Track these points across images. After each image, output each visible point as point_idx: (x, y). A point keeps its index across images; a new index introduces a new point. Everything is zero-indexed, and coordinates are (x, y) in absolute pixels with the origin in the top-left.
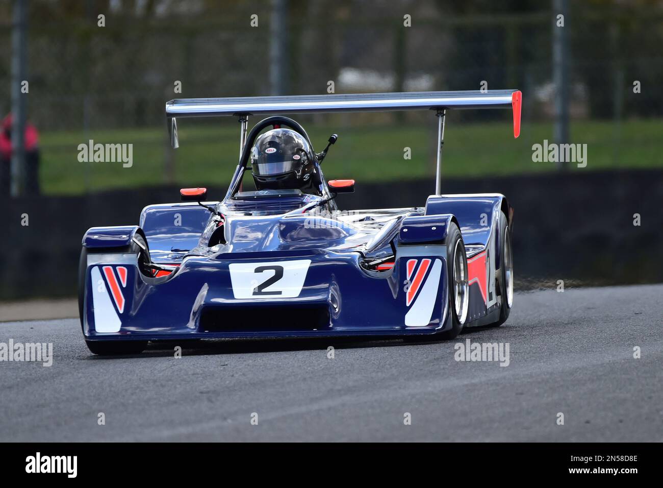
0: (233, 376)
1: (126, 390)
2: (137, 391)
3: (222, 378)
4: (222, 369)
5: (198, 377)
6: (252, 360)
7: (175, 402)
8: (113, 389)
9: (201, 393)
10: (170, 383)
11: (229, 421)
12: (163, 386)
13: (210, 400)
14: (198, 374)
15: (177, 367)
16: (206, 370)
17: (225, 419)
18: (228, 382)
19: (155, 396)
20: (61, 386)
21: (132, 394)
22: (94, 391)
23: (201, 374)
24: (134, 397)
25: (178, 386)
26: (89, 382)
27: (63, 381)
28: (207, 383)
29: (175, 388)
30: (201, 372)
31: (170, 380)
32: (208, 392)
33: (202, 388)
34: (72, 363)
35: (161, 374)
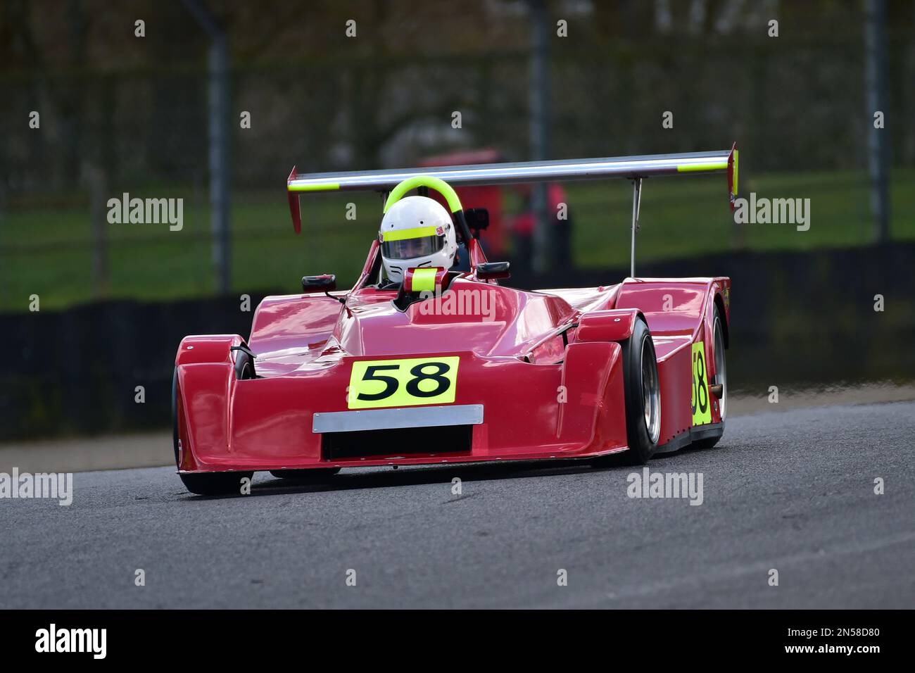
0: (825, 495)
2: (702, 517)
3: (810, 499)
4: (810, 486)
5: (780, 498)
7: (751, 531)
8: (669, 516)
9: (784, 517)
10: (745, 506)
11: (822, 553)
12: (734, 510)
13: (796, 527)
14: (779, 493)
15: (753, 485)
16: (790, 487)
17: (816, 550)
18: (819, 503)
19: (724, 524)
20: (602, 513)
21: (695, 522)
22: (646, 519)
23: (784, 493)
24: (697, 526)
25: (754, 510)
26: (640, 508)
27: (604, 507)
28: (792, 505)
29: (751, 512)
30: (784, 491)
31: (745, 502)
32: (793, 517)
33: (786, 511)
34: (615, 484)
35: (732, 495)
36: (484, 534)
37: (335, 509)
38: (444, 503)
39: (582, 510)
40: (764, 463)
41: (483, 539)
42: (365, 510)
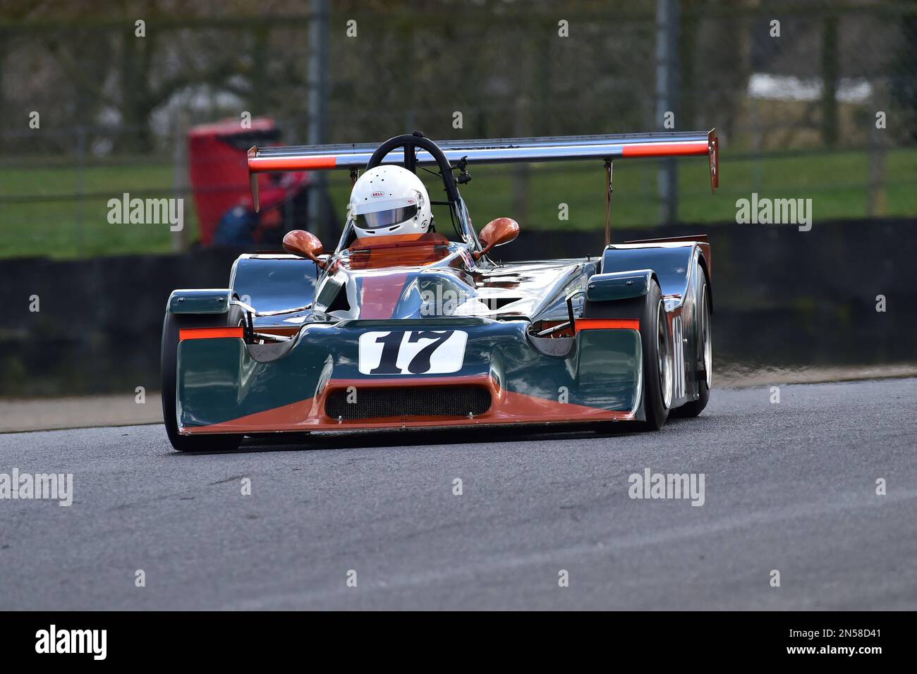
0: (605, 485)
1: (462, 505)
2: (477, 506)
3: (590, 490)
4: (590, 476)
5: (559, 487)
6: (631, 464)
7: (528, 520)
8: (444, 503)
9: (562, 508)
10: (522, 495)
11: (600, 545)
12: (511, 499)
13: (574, 518)
14: (558, 483)
15: (530, 474)
16: (569, 477)
17: (594, 543)
18: (598, 494)
19: (501, 513)
20: (375, 499)
21: (470, 510)
22: (420, 506)
23: (563, 483)
24: (473, 514)
25: (532, 499)
26: (414, 495)
27: (377, 492)
28: (571, 495)
29: (528, 501)
30: (563, 480)
31: (521, 491)
32: (572, 507)
33: (565, 501)
34: (389, 469)
35: (509, 483)
36: (252, 517)
37: (99, 487)
38: (212, 484)
39: (354, 494)
40: (543, 451)
41: (251, 522)
42: (130, 489)
